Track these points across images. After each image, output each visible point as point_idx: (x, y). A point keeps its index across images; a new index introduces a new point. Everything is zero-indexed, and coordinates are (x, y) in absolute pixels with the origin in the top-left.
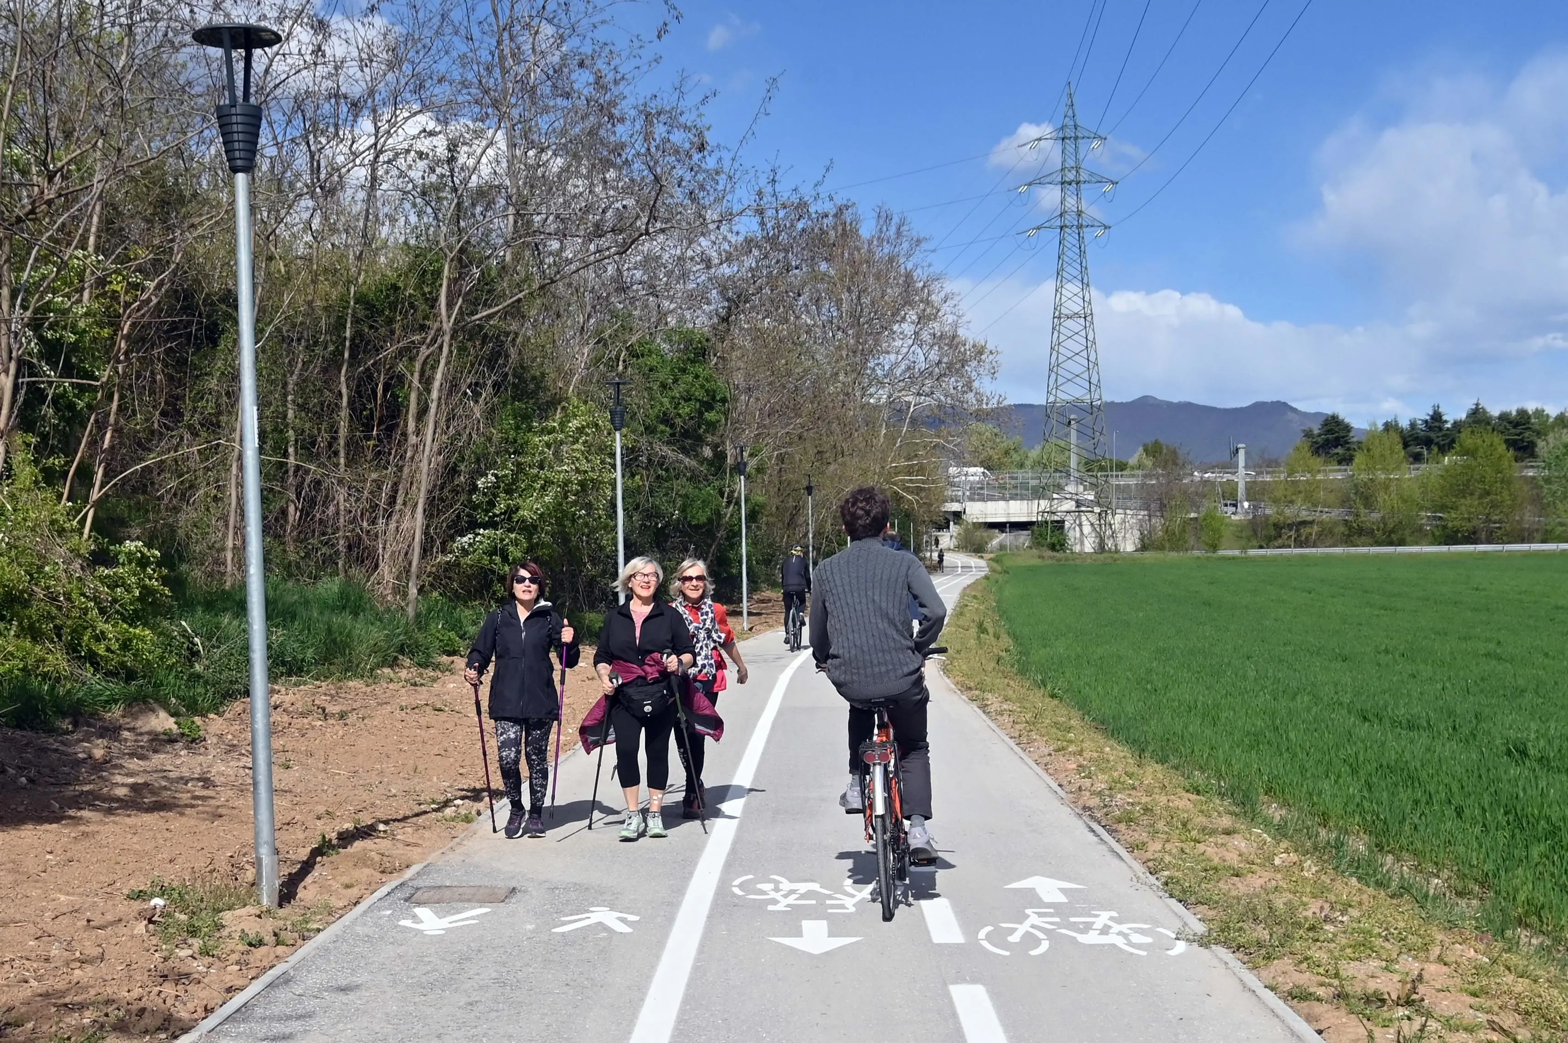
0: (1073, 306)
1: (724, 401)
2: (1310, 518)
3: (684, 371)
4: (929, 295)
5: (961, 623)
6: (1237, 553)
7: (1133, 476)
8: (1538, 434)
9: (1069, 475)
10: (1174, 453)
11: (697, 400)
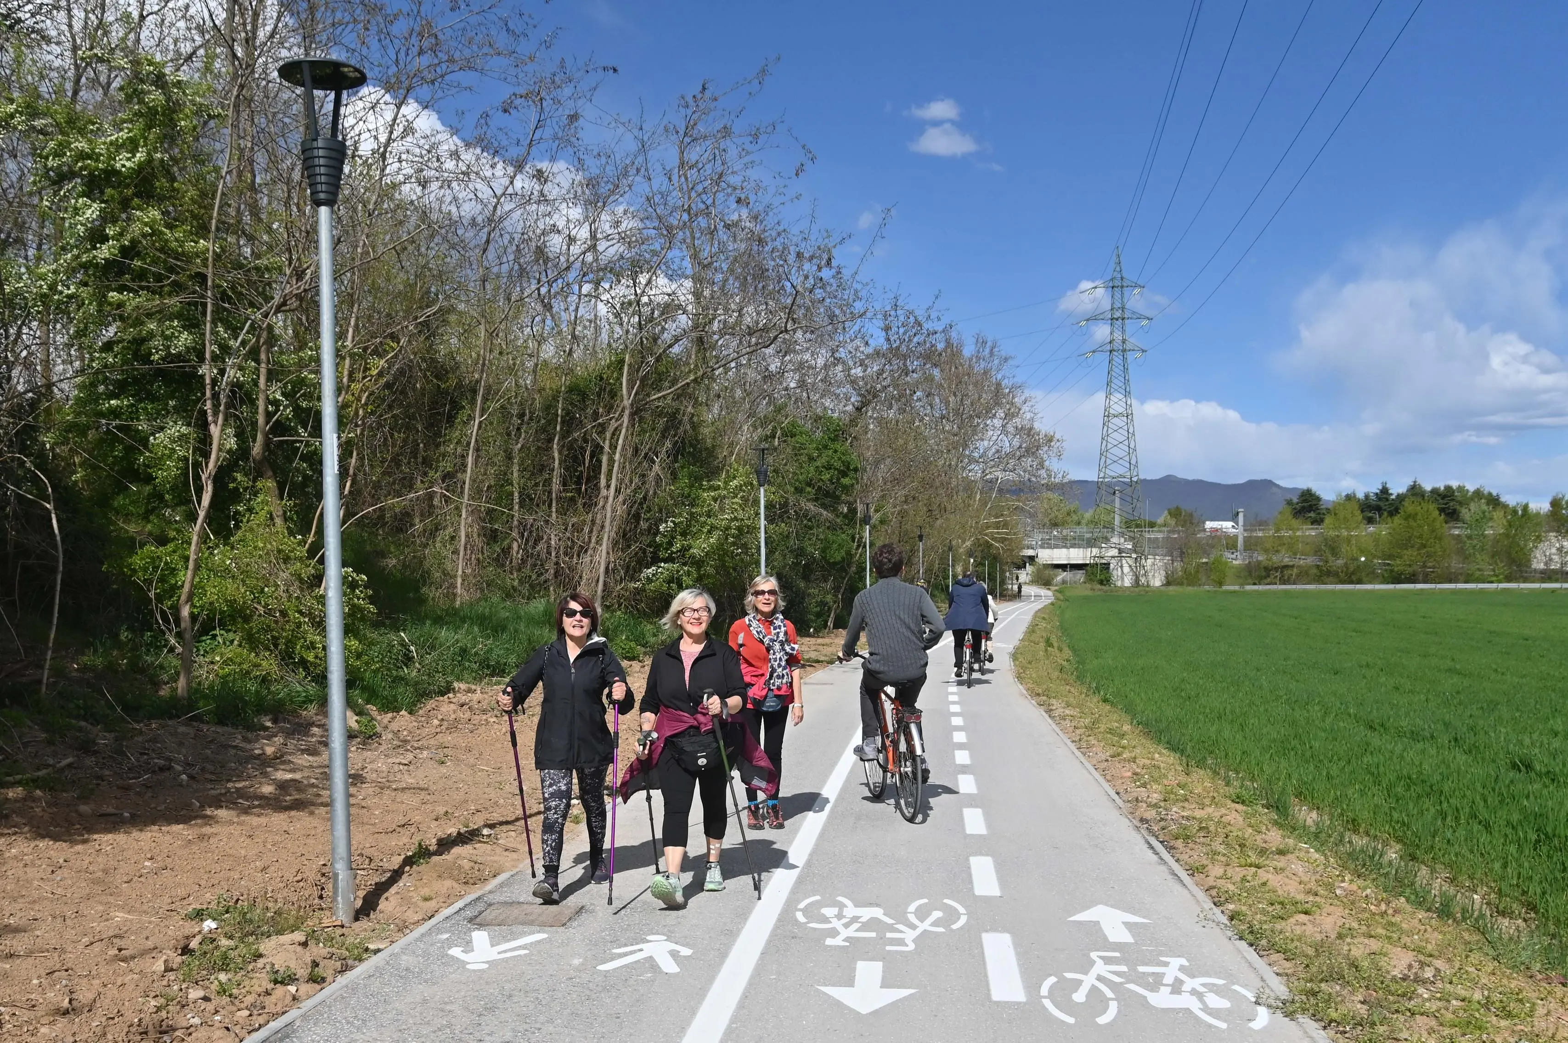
0: (1118, 408)
1: (856, 470)
2: (1291, 563)
3: (826, 447)
4: (1013, 398)
5: (1032, 638)
6: (1237, 588)
7: (1160, 531)
8: (1461, 504)
9: (1113, 529)
10: (1191, 515)
11: (835, 469)
